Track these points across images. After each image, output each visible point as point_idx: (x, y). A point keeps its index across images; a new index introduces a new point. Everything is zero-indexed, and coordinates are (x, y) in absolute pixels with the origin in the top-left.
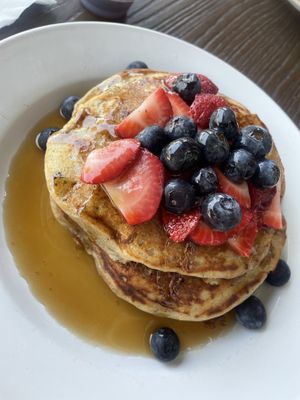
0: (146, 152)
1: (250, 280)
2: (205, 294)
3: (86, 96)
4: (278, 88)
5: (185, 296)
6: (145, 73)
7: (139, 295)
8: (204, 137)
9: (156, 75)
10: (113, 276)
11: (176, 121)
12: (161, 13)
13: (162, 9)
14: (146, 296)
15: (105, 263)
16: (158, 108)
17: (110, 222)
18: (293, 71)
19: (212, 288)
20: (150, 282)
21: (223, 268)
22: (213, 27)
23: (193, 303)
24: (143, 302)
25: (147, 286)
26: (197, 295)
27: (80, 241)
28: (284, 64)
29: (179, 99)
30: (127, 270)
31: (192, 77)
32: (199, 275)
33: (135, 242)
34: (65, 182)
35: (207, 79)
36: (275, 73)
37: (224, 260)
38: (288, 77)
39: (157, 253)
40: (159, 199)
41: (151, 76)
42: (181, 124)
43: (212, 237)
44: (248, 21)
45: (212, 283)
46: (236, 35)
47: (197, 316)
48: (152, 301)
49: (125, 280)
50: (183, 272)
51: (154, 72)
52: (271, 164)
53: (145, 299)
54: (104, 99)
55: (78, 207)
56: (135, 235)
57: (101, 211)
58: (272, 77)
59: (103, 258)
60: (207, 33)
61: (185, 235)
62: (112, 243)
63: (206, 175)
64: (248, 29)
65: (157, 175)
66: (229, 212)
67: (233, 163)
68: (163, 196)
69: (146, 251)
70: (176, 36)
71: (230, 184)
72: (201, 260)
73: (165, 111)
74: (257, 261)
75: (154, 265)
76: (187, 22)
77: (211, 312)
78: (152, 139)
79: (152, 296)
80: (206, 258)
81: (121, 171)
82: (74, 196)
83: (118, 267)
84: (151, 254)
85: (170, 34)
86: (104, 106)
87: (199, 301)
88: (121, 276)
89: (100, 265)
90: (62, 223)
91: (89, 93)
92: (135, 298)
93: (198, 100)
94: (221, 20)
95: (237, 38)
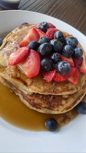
0: (32, 50)
1: (80, 95)
2: (64, 102)
3: (7, 37)
4: (79, 27)
5: (56, 104)
6: (28, 26)
7: (38, 106)
8: (52, 42)
9: (32, 26)
10: (27, 101)
11: (41, 38)
12: (31, 6)
13: (31, 5)
14: (41, 106)
15: (23, 96)
16: (34, 35)
17: (22, 79)
18: (84, 21)
19: (66, 99)
20: (42, 100)
21: (68, 90)
22: (51, 9)
23: (59, 106)
24: (40, 109)
25: (41, 102)
26: (61, 103)
27: (12, 90)
28: (80, 19)
29: (42, 31)
30: (32, 97)
31: (45, 23)
32: (60, 94)
33: (33, 85)
34: (3, 67)
35: (51, 24)
36: (77, 22)
37: (68, 87)
38: (82, 23)
39: (42, 88)
40: (39, 67)
41: (30, 27)
42: (43, 39)
43: (62, 78)
44: (64, 5)
45: (65, 97)
46: (60, 11)
47: (62, 111)
48: (44, 108)
49: (32, 101)
50: (53, 94)
51: (31, 25)
52: (79, 49)
53: (41, 107)
54: (13, 36)
55: (9, 75)
56: (33, 82)
57: (18, 75)
58: (76, 23)
59: (22, 95)
60: (50, 11)
61: (51, 79)
62: (25, 87)
63: (55, 55)
64: (64, 8)
65: (37, 58)
66: (66, 67)
67: (65, 50)
68: (41, 65)
69: (38, 87)
70: (39, 12)
71: (65, 58)
72: (60, 88)
73: (37, 36)
74: (81, 86)
75: (42, 92)
76: (41, 8)
77: (67, 109)
78: (33, 45)
79: (43, 106)
80: (61, 87)
81: (23, 59)
82: (7, 71)
83: (29, 97)
84: (40, 89)
85: (37, 12)
86: (14, 38)
87: (62, 105)
88: (30, 100)
89: (21, 98)
90: (5, 84)
91: (8, 35)
92: (37, 108)
93: (49, 30)
94: (54, 6)
95: (61, 11)
